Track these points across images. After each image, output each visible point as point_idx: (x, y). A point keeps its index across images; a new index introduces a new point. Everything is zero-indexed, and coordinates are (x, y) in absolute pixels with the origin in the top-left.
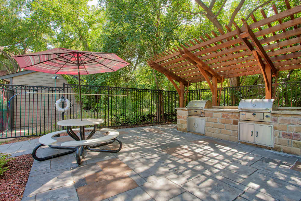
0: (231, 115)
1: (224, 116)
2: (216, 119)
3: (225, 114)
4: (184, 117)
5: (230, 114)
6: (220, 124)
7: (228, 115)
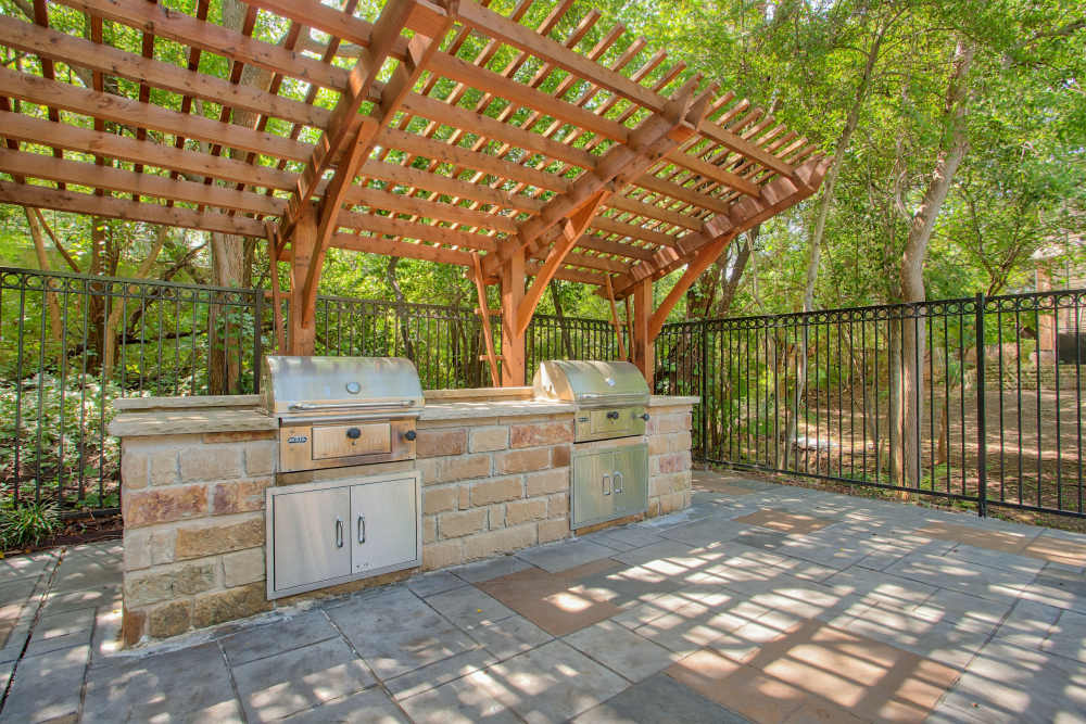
0: (547, 430)
1: (517, 438)
2: (481, 461)
3: (522, 426)
4: (231, 498)
5: (543, 426)
6: (501, 478)
7: (534, 430)
